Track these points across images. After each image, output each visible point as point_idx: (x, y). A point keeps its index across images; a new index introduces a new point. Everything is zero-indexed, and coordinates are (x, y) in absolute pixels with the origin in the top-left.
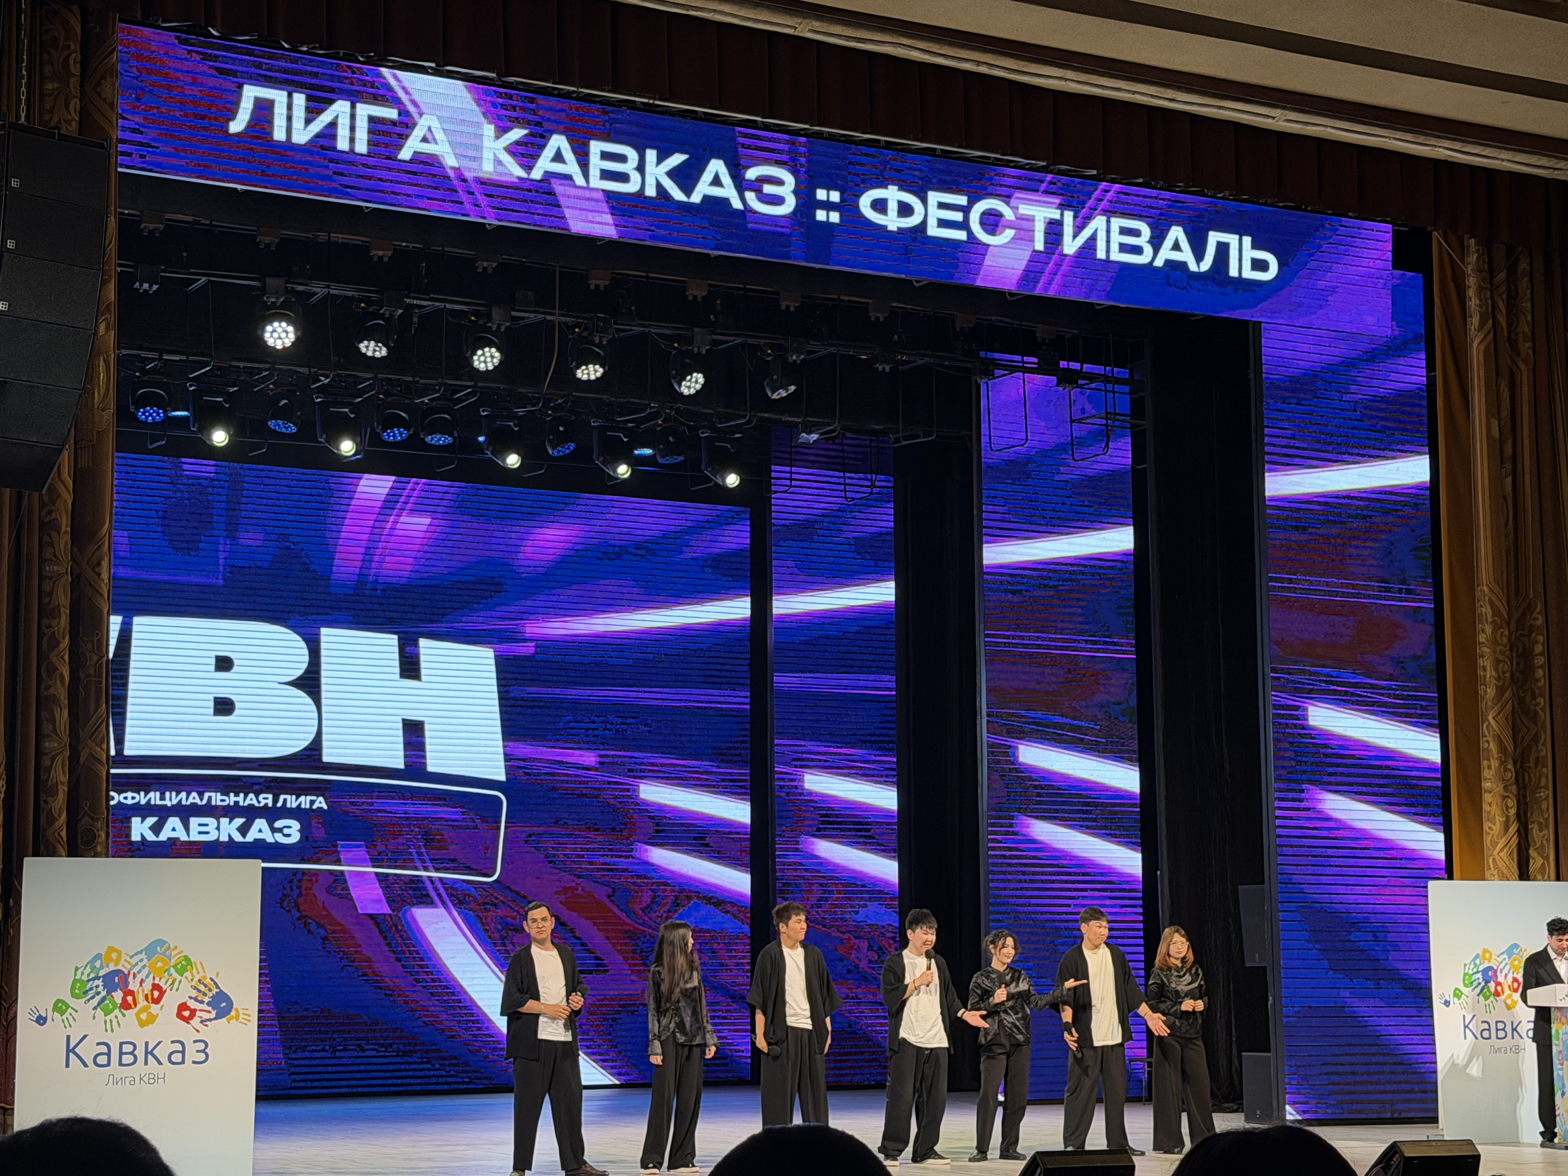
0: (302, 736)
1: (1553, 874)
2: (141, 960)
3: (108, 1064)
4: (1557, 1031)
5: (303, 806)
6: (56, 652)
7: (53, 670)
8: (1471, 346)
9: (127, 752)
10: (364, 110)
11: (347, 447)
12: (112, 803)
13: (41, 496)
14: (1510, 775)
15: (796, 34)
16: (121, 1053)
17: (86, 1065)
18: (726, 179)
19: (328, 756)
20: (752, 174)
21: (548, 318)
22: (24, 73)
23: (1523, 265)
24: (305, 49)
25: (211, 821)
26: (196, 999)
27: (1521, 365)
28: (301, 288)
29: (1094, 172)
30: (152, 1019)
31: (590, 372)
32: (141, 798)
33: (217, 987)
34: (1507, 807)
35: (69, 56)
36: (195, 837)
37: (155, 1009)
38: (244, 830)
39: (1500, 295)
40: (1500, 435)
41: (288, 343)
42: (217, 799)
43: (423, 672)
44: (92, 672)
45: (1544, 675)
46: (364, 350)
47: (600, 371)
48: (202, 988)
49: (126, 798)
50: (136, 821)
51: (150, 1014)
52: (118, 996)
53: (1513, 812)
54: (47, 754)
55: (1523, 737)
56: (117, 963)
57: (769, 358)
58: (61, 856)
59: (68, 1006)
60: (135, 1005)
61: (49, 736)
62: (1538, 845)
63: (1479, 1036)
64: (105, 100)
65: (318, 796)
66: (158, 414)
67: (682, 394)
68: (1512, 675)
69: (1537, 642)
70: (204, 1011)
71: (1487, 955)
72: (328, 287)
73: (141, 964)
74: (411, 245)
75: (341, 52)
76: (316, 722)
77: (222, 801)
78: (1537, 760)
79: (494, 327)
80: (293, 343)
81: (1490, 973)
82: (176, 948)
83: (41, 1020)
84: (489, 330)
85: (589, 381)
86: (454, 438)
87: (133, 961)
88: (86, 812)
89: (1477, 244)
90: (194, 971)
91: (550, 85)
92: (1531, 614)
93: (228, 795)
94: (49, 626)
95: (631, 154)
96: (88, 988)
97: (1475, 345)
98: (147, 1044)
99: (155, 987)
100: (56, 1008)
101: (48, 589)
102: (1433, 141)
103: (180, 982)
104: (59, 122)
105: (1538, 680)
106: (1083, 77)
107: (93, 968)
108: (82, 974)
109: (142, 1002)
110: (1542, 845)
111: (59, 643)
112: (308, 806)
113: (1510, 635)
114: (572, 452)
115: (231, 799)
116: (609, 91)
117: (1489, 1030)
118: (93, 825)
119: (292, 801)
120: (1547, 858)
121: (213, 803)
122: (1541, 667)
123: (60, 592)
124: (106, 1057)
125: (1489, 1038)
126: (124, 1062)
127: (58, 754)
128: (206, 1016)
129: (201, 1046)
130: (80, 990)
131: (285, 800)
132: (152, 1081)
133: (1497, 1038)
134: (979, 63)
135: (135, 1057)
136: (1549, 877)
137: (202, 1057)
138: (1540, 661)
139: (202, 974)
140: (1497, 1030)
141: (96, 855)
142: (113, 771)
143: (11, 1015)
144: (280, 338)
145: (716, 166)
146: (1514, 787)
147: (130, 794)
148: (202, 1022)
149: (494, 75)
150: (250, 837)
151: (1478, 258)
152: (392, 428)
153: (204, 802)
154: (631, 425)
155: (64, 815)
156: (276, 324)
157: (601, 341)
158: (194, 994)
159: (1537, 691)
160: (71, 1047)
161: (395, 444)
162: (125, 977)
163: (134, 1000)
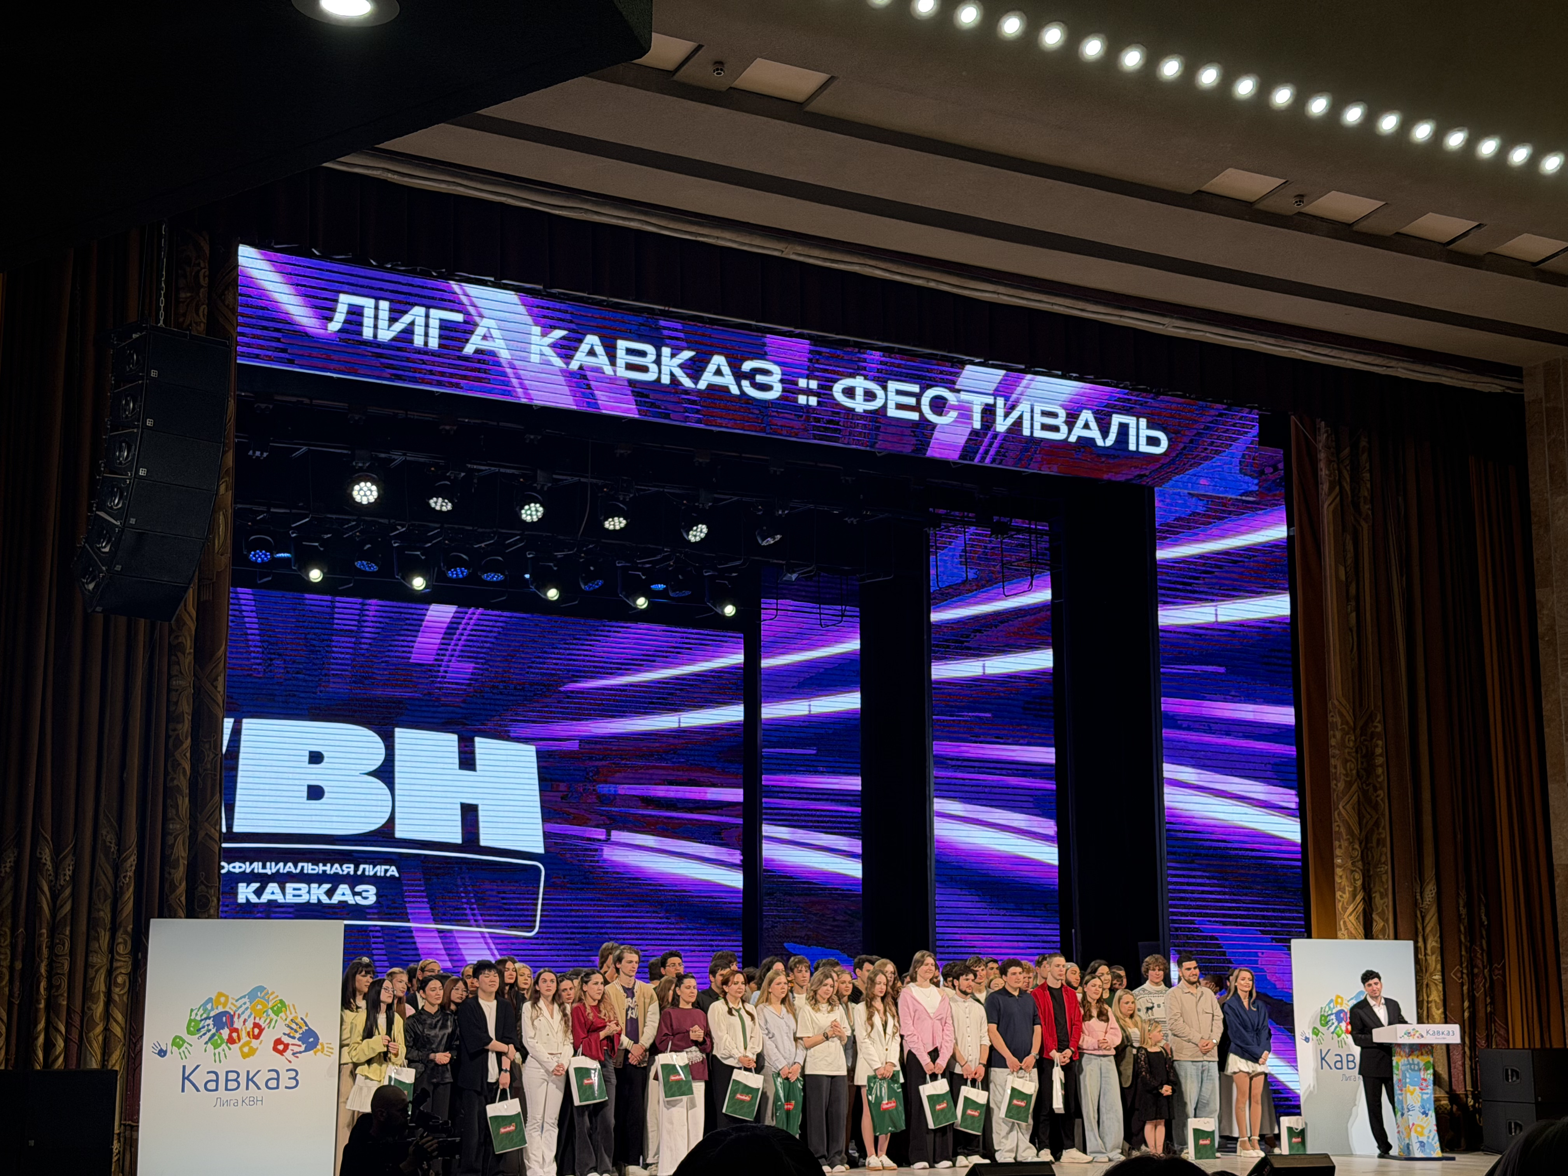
0: (379, 815)
1: (1392, 934)
2: (245, 1003)
3: (217, 1089)
4: (1397, 1063)
5: (378, 874)
6: (180, 750)
7: (177, 765)
8: (1323, 507)
9: (236, 829)
10: (437, 314)
11: (419, 583)
12: (223, 871)
13: (170, 625)
14: (1357, 854)
15: (783, 256)
16: (227, 1080)
17: (198, 1090)
18: (726, 370)
19: (400, 833)
20: (747, 366)
21: (582, 480)
22: (163, 285)
23: (1364, 443)
24: (389, 266)
25: (303, 886)
26: (289, 1035)
27: (1363, 523)
28: (383, 455)
29: (1023, 367)
30: (252, 1051)
31: (615, 524)
32: (247, 867)
33: (307, 1025)
34: (1355, 880)
35: (198, 272)
36: (290, 899)
37: (255, 1043)
38: (330, 893)
39: (1345, 467)
40: (1346, 579)
41: (372, 500)
42: (309, 868)
43: (478, 762)
44: (209, 766)
45: (1383, 773)
46: (433, 505)
47: (624, 522)
48: (294, 1026)
49: (234, 867)
50: (242, 887)
51: (251, 1048)
52: (225, 1033)
53: (1359, 883)
54: (171, 834)
55: (1367, 822)
56: (224, 1006)
57: (760, 513)
58: (181, 918)
59: (184, 1041)
60: (239, 1040)
61: (173, 819)
62: (1380, 910)
63: (1333, 1066)
64: (228, 306)
65: (391, 866)
66: (266, 556)
67: (689, 541)
68: (1358, 772)
69: (1377, 746)
70: (295, 1044)
71: (1339, 1000)
72: (405, 454)
73: (244, 1007)
74: (472, 421)
75: (418, 268)
76: (390, 803)
77: (313, 869)
78: (1378, 840)
79: (539, 487)
80: (376, 500)
81: (1342, 1015)
82: (273, 993)
83: (162, 1053)
84: (534, 490)
85: (615, 531)
86: (506, 576)
87: (238, 1004)
88: (202, 882)
89: (1326, 426)
90: (288, 1012)
91: (586, 295)
92: (1373, 722)
93: (318, 865)
94: (175, 730)
95: (649, 349)
96: (201, 1026)
97: (1326, 506)
98: (248, 1072)
99: (256, 1025)
100: (174, 1043)
101: (175, 700)
102: (1290, 344)
103: (276, 1021)
104: (190, 325)
105: (1379, 776)
106: (1012, 291)
107: (205, 1010)
108: (196, 1014)
109: (244, 1038)
110: (1383, 910)
111: (182, 743)
112: (383, 874)
113: (1356, 740)
114: (600, 587)
115: (320, 868)
116: (633, 300)
117: (1341, 1061)
118: (207, 892)
119: (369, 870)
120: (1387, 921)
121: (305, 871)
122: (1381, 766)
123: (185, 703)
124: (214, 1083)
125: (1341, 1068)
126: (229, 1087)
127: (179, 834)
128: (297, 1049)
129: (293, 1074)
130: (195, 1028)
131: (364, 870)
132: (252, 1103)
133: (1348, 1068)
134: (928, 280)
135: (239, 1084)
136: (1389, 936)
137: (293, 1083)
138: (1380, 760)
139: (294, 1014)
140: (1348, 1061)
141: (210, 917)
142: (224, 845)
143: (138, 1048)
144: (365, 495)
145: (719, 360)
146: (1360, 863)
147: (237, 864)
148: (293, 1054)
149: (541, 287)
150: (336, 899)
151: (1327, 438)
152: (455, 567)
153: (298, 871)
154: (648, 566)
155: (184, 884)
156: (362, 484)
157: (624, 499)
158: (287, 1031)
159: (1378, 785)
160: (186, 1075)
161: (458, 580)
162: (231, 1017)
163: (239, 1036)
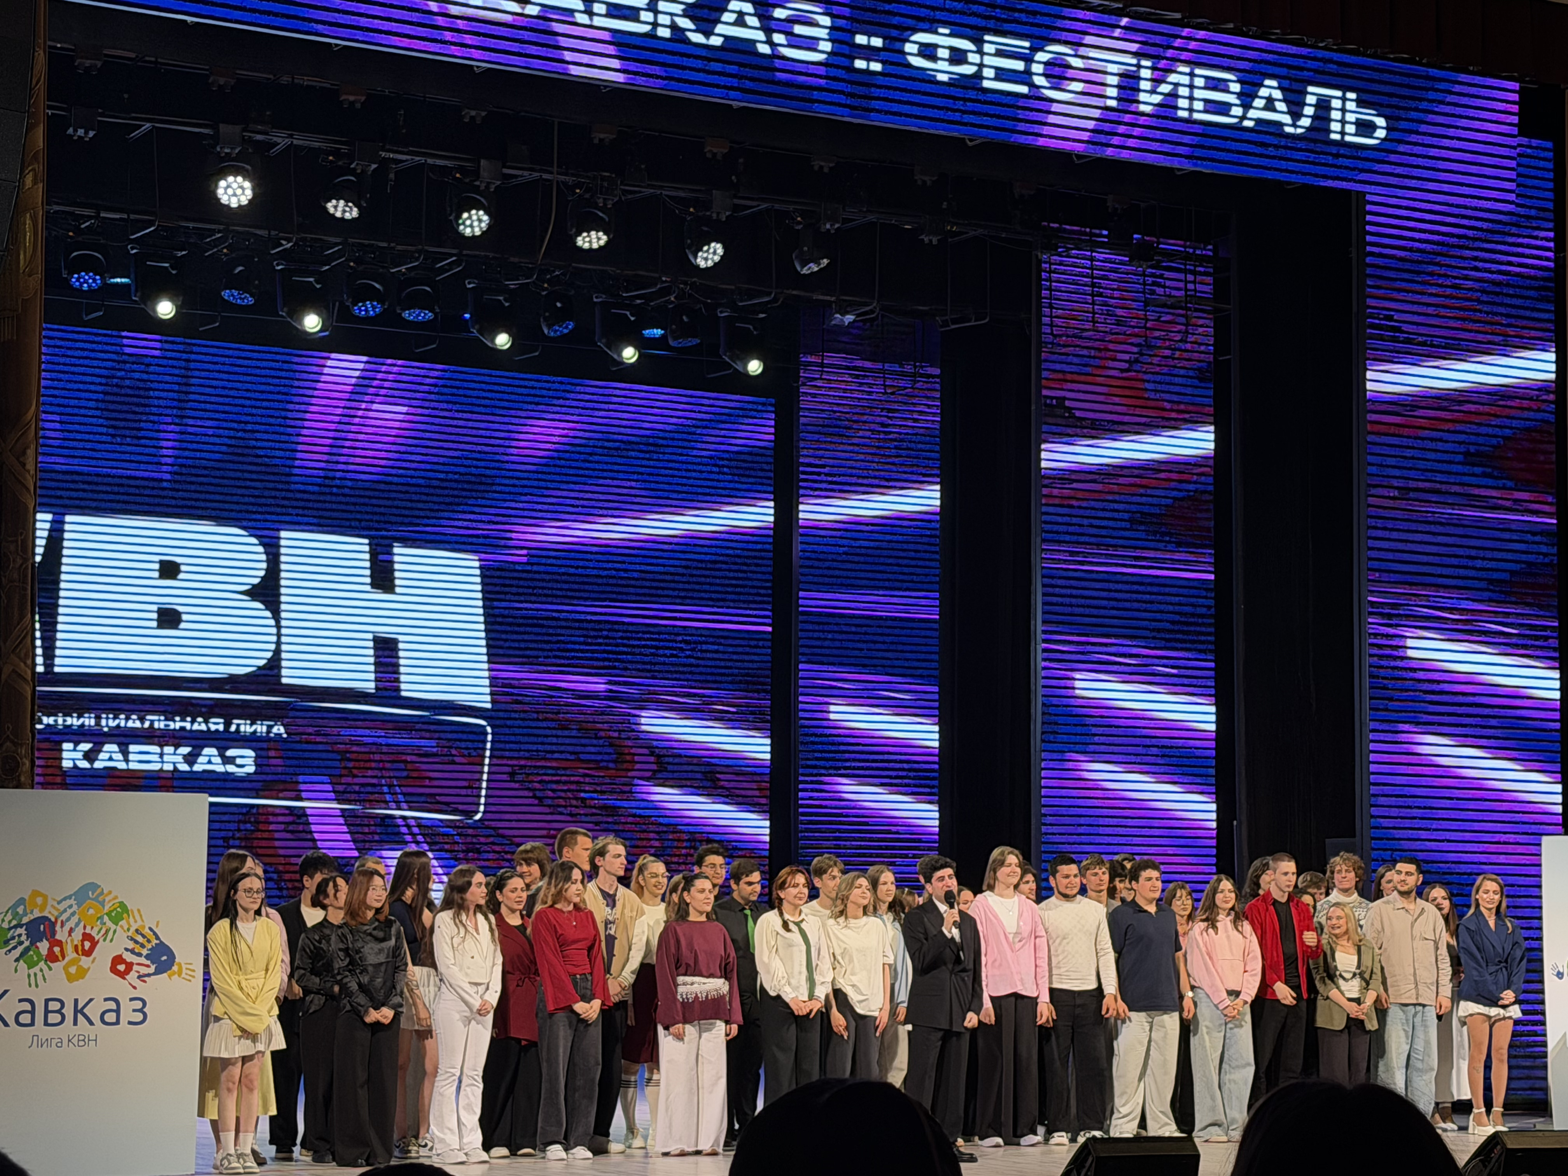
0: (257, 654)
2: (70, 907)
3: (32, 1024)
5: (259, 734)
9: (57, 669)
11: (312, 322)
12: (39, 726)
16: (47, 1012)
17: (6, 1024)
18: (751, 17)
19: (289, 676)
20: (781, 12)
21: (545, 176)
25: (154, 748)
26: (132, 951)
28: (259, 137)
29: (1178, 15)
30: (82, 973)
31: (592, 240)
32: (74, 721)
33: (157, 938)
36: (135, 766)
37: (85, 961)
38: (190, 759)
41: (244, 201)
42: (161, 723)
43: (397, 582)
44: (14, 576)
46: (332, 210)
47: (604, 239)
48: (140, 939)
49: (55, 721)
50: (67, 747)
51: (80, 968)
52: (44, 946)
56: (42, 908)
57: (800, 227)
60: (63, 957)
65: (276, 722)
66: (95, 280)
67: (698, 267)
70: (142, 965)
72: (291, 136)
73: (70, 911)
74: (387, 89)
76: (274, 638)
77: (166, 725)
79: (483, 187)
80: (250, 201)
82: (110, 893)
84: (476, 190)
85: (591, 250)
86: (436, 314)
87: (61, 907)
88: (7, 737)
90: (131, 920)
93: (173, 719)
96: (9, 937)
98: (76, 1001)
99: (86, 937)
103: (115, 932)
107: (15, 915)
109: (71, 954)
112: (264, 734)
114: (570, 332)
115: (177, 724)
118: (16, 752)
119: (245, 727)
121: (156, 728)
124: (29, 1015)
126: (50, 1021)
128: (144, 970)
129: (138, 1005)
131: (238, 726)
132: (81, 1043)
135: (63, 1016)
137: (139, 1017)
139: (140, 923)
141: (20, 786)
142: (41, 689)
144: (235, 195)
147: (60, 717)
148: (139, 977)
150: (199, 767)
152: (364, 301)
153: (146, 727)
154: (638, 301)
156: (231, 179)
157: (605, 205)
158: (131, 945)
161: (367, 320)
162: (51, 925)
163: (62, 951)
